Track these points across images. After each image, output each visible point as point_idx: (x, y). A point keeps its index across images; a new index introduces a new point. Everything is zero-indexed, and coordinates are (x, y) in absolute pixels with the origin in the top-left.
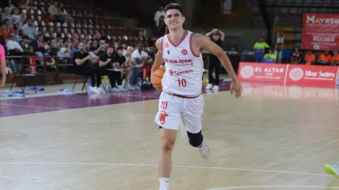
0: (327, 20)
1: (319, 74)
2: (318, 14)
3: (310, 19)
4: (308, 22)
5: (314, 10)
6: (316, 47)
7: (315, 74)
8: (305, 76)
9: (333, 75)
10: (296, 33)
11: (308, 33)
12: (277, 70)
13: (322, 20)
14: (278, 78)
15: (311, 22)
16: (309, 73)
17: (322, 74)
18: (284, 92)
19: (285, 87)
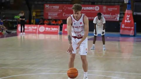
0: (54, 7)
1: (51, 29)
2: (50, 4)
3: (47, 6)
4: (46, 7)
5: (48, 2)
6: (50, 18)
7: (50, 29)
8: (45, 30)
9: (57, 29)
10: (41, 12)
11: (46, 12)
12: (34, 28)
13: (52, 7)
14: (35, 31)
15: (47, 7)
16: (47, 29)
17: (52, 29)
18: (37, 37)
19: (37, 34)
